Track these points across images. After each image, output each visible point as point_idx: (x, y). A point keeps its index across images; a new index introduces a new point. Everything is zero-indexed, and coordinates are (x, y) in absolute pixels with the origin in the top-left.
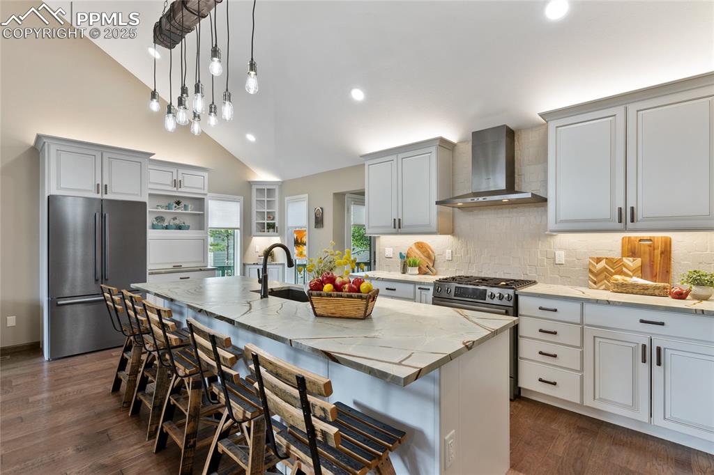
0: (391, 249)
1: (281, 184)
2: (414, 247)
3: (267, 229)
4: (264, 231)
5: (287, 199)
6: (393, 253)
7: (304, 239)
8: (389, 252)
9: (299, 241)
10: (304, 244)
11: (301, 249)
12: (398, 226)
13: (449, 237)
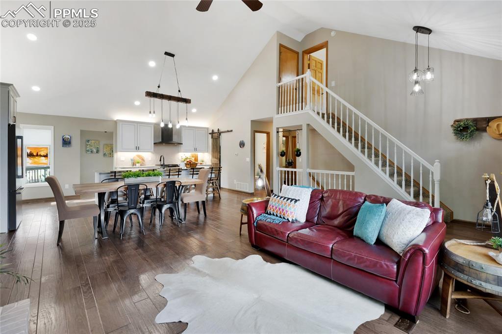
0: (124, 157)
2: (136, 157)
6: (125, 159)
7: (42, 153)
8: (122, 159)
9: (35, 154)
10: (41, 156)
11: (37, 159)
12: (137, 149)
13: (150, 153)
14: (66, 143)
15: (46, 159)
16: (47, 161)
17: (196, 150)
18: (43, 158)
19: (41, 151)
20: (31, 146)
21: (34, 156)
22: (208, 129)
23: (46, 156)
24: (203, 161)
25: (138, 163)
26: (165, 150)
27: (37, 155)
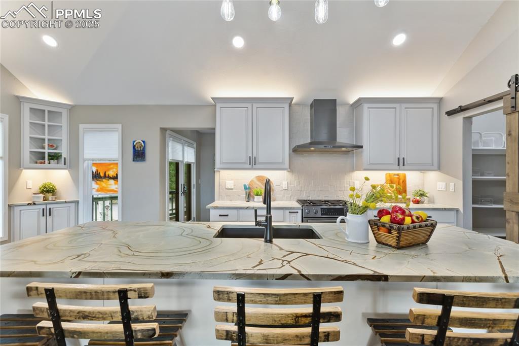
0: (233, 182)
1: (71, 109)
2: (255, 180)
3: (49, 159)
4: (44, 163)
5: (81, 126)
6: (234, 185)
7: (111, 173)
8: (230, 184)
9: (102, 175)
10: (109, 178)
11: (105, 183)
12: (253, 163)
13: (285, 172)
14: (139, 154)
15: (115, 184)
16: (116, 186)
17: (401, 163)
18: (112, 182)
19: (108, 170)
20: (97, 162)
21: (101, 177)
22: (440, 101)
23: (115, 178)
24: (422, 195)
25: (257, 195)
26: (317, 162)
27: (105, 177)
